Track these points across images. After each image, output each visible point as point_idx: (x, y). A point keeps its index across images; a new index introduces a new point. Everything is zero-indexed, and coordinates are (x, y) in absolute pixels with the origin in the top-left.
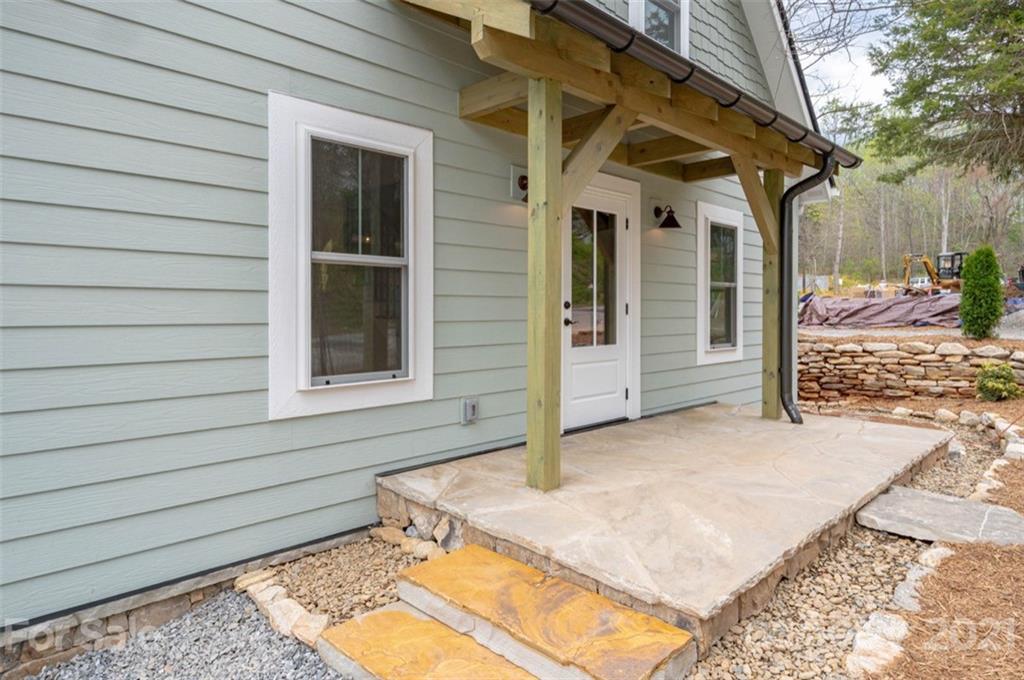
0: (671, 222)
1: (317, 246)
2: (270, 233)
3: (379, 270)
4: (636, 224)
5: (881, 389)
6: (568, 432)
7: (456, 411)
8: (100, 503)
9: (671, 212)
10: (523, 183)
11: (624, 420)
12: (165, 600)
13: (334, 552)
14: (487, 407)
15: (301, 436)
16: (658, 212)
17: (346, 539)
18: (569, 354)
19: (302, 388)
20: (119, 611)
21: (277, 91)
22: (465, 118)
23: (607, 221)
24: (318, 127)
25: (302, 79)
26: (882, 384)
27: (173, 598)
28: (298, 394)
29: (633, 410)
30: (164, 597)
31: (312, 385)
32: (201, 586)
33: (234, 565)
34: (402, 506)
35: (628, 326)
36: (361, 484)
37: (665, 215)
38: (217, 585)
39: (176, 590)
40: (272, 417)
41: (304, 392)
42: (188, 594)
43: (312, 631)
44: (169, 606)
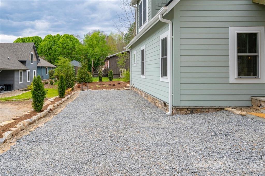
1: (238, 53)
2: (230, 51)
12: (213, 109)
13: (242, 109)
15: (235, 87)
17: (245, 107)
19: (236, 78)
20: (208, 108)
21: (231, 26)
24: (238, 31)
27: (215, 109)
28: (235, 79)
30: (213, 108)
31: (238, 77)
32: (219, 108)
33: (224, 106)
34: (258, 102)
36: (248, 98)
38: (221, 109)
39: (215, 108)
40: (230, 82)
41: (236, 79)
42: (217, 109)
43: (244, 113)
44: (214, 110)
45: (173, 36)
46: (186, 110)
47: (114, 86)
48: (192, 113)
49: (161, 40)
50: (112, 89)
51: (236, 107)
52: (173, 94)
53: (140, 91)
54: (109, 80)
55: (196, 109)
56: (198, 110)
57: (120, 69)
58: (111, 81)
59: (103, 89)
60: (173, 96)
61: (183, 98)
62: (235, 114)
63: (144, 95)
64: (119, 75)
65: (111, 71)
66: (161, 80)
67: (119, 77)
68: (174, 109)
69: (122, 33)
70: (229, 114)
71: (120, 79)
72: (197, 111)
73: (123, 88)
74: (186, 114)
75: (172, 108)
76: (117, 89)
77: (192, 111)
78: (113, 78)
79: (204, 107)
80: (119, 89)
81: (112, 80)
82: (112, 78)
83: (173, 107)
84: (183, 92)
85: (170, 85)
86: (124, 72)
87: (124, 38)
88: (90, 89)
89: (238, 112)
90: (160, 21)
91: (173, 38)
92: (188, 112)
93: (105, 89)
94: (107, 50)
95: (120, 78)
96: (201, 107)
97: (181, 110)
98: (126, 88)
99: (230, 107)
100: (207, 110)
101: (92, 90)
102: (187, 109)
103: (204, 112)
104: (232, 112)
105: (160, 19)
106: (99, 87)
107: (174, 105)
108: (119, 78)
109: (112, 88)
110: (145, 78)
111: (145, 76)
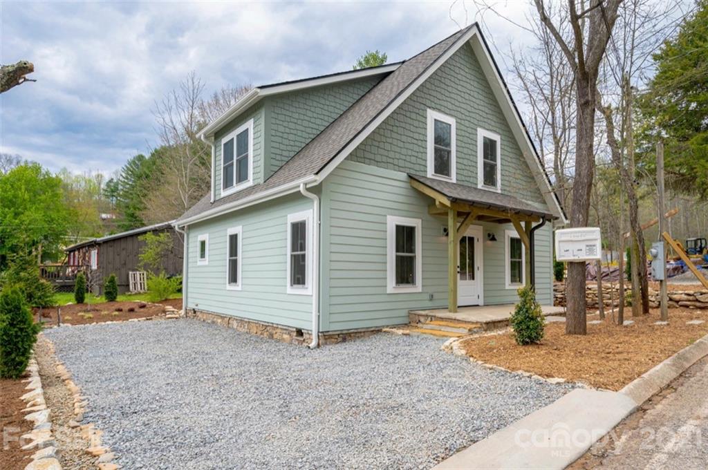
0: (493, 239)
1: (397, 251)
2: (387, 249)
3: (407, 257)
4: (481, 240)
5: (594, 304)
6: (459, 307)
7: (427, 297)
8: (357, 308)
9: (493, 236)
10: (446, 230)
11: (478, 305)
13: (403, 327)
14: (436, 296)
15: (393, 298)
16: (489, 235)
18: (460, 282)
20: (363, 331)
21: (389, 214)
22: (431, 214)
23: (471, 240)
24: (398, 222)
25: (395, 211)
26: (594, 302)
27: (371, 331)
29: (481, 302)
31: (396, 286)
32: (376, 329)
33: (381, 327)
34: (417, 317)
35: (479, 274)
36: (404, 313)
37: (491, 237)
38: (377, 331)
39: (372, 329)
40: (388, 292)
41: (394, 287)
42: (373, 331)
43: (407, 332)
44: (371, 333)
45: (320, 220)
46: (337, 337)
47: (134, 313)
48: (344, 340)
49: (291, 223)
50: (130, 320)
51: (394, 327)
52: (319, 312)
53: (223, 318)
54: (106, 299)
55: (349, 334)
56: (352, 335)
57: (130, 273)
58: (114, 302)
59: (105, 322)
60: (319, 316)
61: (335, 318)
62: (397, 335)
63: (235, 324)
64: (128, 285)
65: (113, 277)
66: (288, 292)
67: (129, 290)
68: (320, 338)
69: (99, 177)
70: (390, 336)
71: (130, 295)
72: (350, 336)
73: (159, 314)
74: (337, 343)
75: (318, 336)
76: (144, 318)
77: (345, 337)
78: (118, 293)
79: (359, 330)
80: (150, 319)
81: (115, 298)
82: (116, 295)
83: (320, 334)
84: (334, 309)
85: (314, 301)
86: (140, 280)
87: (104, 190)
88: (65, 325)
89: (400, 332)
90: (300, 191)
91: (320, 224)
92: (340, 339)
93: (112, 321)
94: (65, 219)
95: (130, 293)
96: (356, 331)
97: (331, 337)
98: (167, 316)
99: (387, 326)
100: (362, 334)
101: (72, 324)
102: (339, 335)
103: (358, 337)
104: (393, 333)
105: (302, 189)
106: (91, 318)
107: (321, 330)
108: (127, 293)
109: (131, 318)
110: (240, 289)
111: (240, 286)
